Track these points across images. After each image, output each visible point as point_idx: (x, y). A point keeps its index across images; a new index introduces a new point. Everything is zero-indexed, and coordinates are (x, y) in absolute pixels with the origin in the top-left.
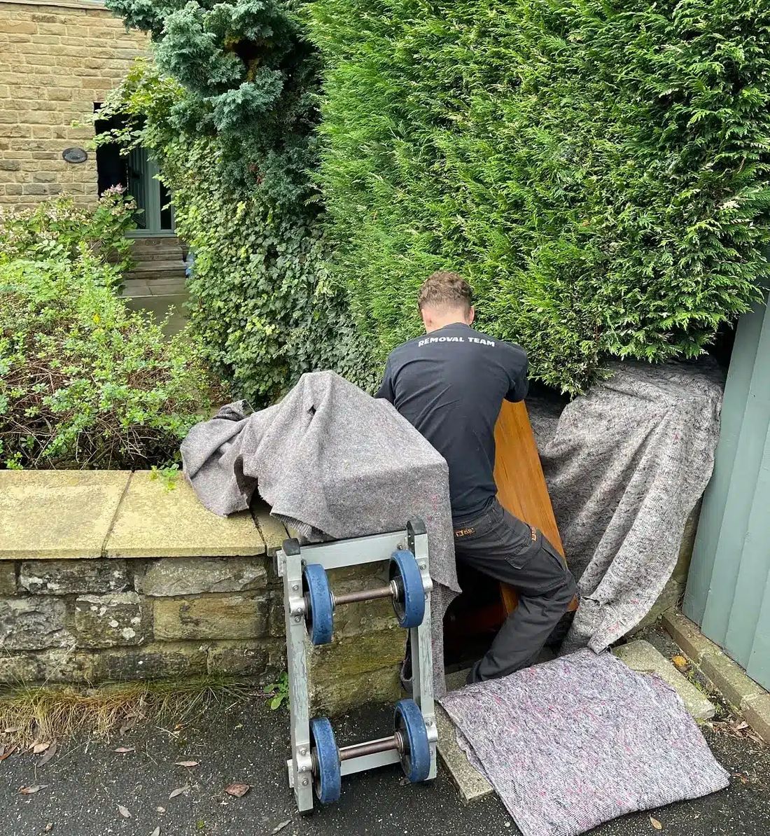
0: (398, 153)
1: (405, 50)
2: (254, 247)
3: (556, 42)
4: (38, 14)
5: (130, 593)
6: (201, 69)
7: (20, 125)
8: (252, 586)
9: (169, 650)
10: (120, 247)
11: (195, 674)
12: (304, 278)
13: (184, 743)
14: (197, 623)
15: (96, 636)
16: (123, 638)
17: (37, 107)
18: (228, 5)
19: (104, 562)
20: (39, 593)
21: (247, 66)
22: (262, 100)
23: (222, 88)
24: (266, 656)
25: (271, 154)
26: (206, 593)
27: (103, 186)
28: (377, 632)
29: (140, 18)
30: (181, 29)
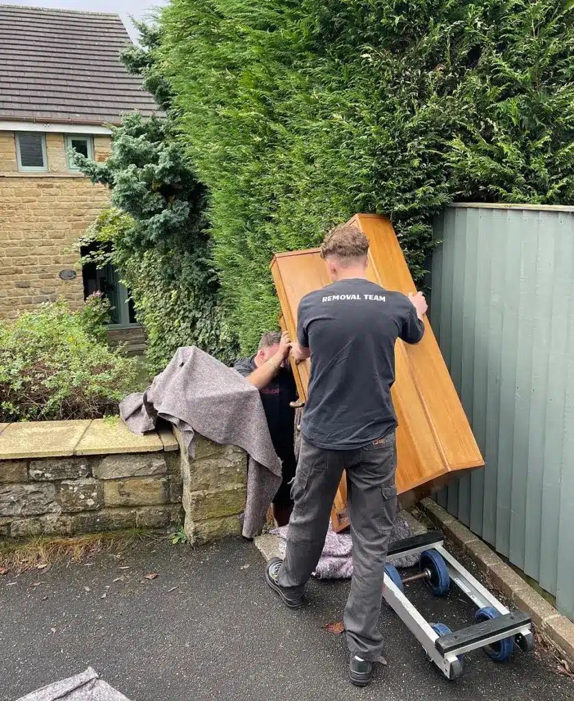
0: (249, 240)
1: (245, 180)
2: (184, 318)
3: (309, 168)
4: (42, 183)
5: (90, 479)
6: (138, 204)
7: (31, 256)
8: (158, 471)
9: (114, 512)
10: (98, 332)
11: (129, 528)
12: (213, 332)
13: (123, 560)
14: (129, 495)
15: (73, 505)
16: (87, 505)
17: (41, 243)
18: (153, 165)
19: (75, 458)
20: (40, 480)
21: (167, 201)
22: (176, 219)
23: (151, 214)
24: (169, 516)
25: (186, 254)
26: (133, 476)
27: (87, 293)
28: (228, 492)
29: (101, 176)
30: (124, 181)
